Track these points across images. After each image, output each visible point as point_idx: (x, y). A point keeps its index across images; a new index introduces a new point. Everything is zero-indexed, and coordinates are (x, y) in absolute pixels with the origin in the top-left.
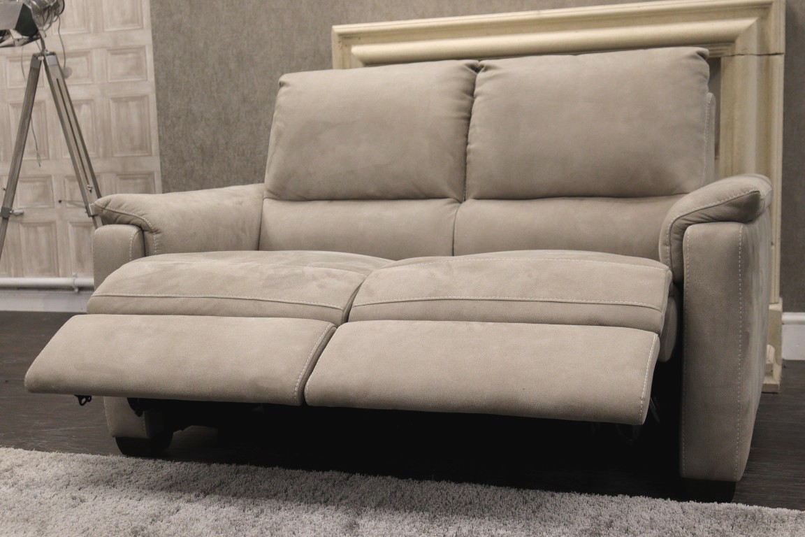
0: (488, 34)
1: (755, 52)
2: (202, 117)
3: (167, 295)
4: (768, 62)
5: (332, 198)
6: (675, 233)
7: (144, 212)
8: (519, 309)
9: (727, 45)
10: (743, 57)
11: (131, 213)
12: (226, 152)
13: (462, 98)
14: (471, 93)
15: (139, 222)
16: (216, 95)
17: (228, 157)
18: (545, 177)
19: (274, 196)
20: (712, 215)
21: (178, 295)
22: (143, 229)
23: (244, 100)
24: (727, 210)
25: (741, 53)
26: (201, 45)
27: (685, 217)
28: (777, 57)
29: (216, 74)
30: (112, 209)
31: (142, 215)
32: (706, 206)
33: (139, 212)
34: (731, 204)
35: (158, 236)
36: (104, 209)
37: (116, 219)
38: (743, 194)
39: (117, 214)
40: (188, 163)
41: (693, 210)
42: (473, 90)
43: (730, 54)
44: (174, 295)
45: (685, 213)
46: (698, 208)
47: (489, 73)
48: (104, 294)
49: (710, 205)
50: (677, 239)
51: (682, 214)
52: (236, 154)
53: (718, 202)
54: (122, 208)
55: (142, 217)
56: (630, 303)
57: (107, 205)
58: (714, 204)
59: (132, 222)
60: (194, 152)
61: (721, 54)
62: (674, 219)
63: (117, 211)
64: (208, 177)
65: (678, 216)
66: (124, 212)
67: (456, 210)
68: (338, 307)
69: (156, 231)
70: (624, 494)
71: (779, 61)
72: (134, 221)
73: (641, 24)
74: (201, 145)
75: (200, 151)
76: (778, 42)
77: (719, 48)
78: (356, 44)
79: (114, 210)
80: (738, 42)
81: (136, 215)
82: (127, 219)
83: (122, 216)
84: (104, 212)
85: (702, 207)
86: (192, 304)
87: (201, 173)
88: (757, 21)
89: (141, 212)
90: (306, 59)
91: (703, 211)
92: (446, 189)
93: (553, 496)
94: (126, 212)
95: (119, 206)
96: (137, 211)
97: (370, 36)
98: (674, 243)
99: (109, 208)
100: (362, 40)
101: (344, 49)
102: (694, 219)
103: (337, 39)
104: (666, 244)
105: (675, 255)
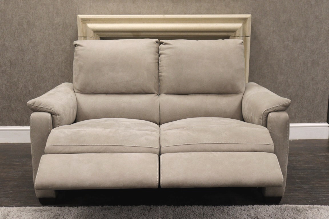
0: (144, 23)
1: (241, 35)
2: (10, 48)
3: (82, 145)
4: (245, 39)
5: (107, 93)
6: (265, 115)
7: (52, 107)
8: (226, 147)
9: (233, 33)
10: (239, 37)
11: (46, 108)
12: (22, 63)
13: (156, 55)
14: (158, 53)
15: (51, 111)
16: (17, 39)
17: (23, 65)
18: (193, 87)
19: (80, 92)
20: (277, 109)
21: (87, 145)
22: (52, 114)
23: (31, 41)
24: (282, 108)
25: (238, 36)
26: (10, 17)
27: (268, 110)
28: (249, 37)
29: (17, 29)
30: (37, 106)
31: (52, 108)
32: (275, 106)
33: (50, 107)
34: (283, 106)
35: (59, 116)
36: (33, 105)
37: (39, 110)
38: (287, 102)
39: (40, 108)
40: (3, 67)
41: (271, 107)
42: (159, 52)
43: (234, 36)
44: (85, 145)
45: (268, 108)
46: (272, 107)
47: (167, 46)
48: (53, 145)
49: (276, 106)
50: (265, 117)
51: (267, 109)
52: (27, 64)
54: (41, 105)
55: (52, 109)
56: (264, 143)
57: (34, 103)
58: (278, 106)
59: (47, 111)
60: (6, 62)
61: (230, 35)
62: (264, 110)
63: (39, 106)
64: (13, 73)
65: (266, 110)
66: (43, 107)
67: (158, 99)
68: (157, 148)
69: (58, 115)
70: (250, 204)
71: (249, 38)
72: (48, 111)
73: (202, 23)
74: (10, 60)
75: (9, 62)
76: (249, 33)
77: (230, 33)
78: (88, 23)
79: (38, 106)
80: (237, 32)
81: (48, 108)
82: (44, 110)
83: (41, 109)
84: (33, 107)
85: (274, 107)
86: (95, 149)
87: (10, 72)
88: (243, 24)
89: (51, 107)
90: (59, 25)
91: (274, 108)
92: (154, 90)
93: (228, 208)
94: (44, 107)
95: (40, 104)
96: (49, 107)
97: (95, 20)
98: (264, 119)
99: (35, 105)
100: (91, 21)
101: (84, 25)
102: (271, 111)
103: (81, 20)
104: (261, 119)
105: (264, 123)
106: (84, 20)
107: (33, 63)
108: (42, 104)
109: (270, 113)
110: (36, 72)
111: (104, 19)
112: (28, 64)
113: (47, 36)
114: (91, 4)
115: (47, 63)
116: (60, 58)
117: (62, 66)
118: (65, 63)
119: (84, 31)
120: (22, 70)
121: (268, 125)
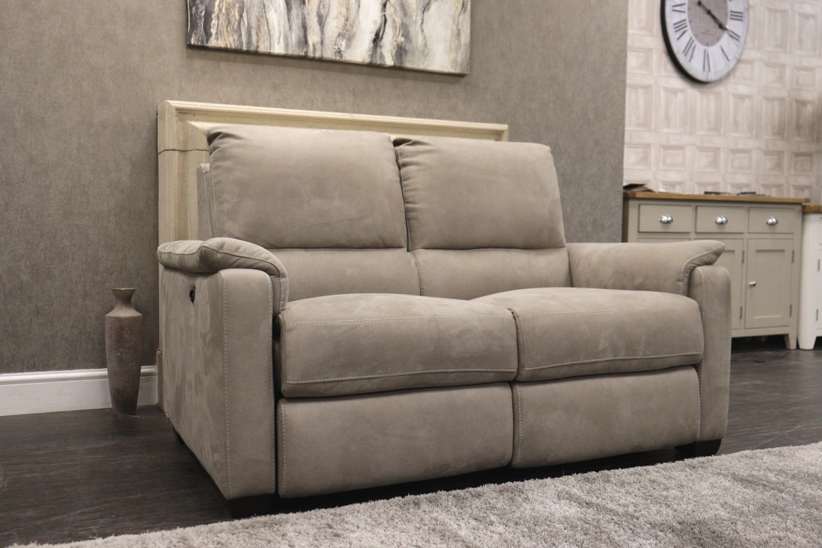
6: (688, 273)
11: (253, 257)
22: (271, 273)
27: (692, 262)
30: (229, 252)
31: (268, 258)
33: (262, 256)
35: (285, 280)
36: (218, 252)
41: (695, 257)
45: (691, 259)
49: (703, 254)
53: (708, 252)
54: (239, 251)
55: (269, 262)
57: (221, 247)
58: (705, 253)
59: (255, 266)
62: (686, 263)
63: (235, 254)
65: (688, 261)
66: (244, 256)
69: (284, 275)
72: (260, 265)
79: (232, 253)
81: (261, 259)
84: (219, 256)
85: (700, 255)
91: (701, 258)
94: (247, 256)
95: (237, 249)
96: (260, 254)
97: (206, 114)
98: (686, 280)
99: (224, 252)
100: (197, 117)
101: (180, 123)
102: (697, 263)
103: (174, 112)
104: (679, 280)
105: (686, 288)
106: (182, 112)
107: (35, 215)
108: (241, 250)
109: (695, 267)
110: (42, 235)
111: (229, 112)
112: (21, 217)
113: (75, 152)
114: (183, 84)
115: (72, 214)
116: (105, 204)
117: (109, 221)
118: (116, 216)
119: (181, 138)
120: (5, 229)
121: (696, 291)
